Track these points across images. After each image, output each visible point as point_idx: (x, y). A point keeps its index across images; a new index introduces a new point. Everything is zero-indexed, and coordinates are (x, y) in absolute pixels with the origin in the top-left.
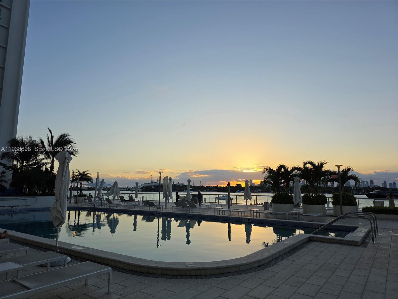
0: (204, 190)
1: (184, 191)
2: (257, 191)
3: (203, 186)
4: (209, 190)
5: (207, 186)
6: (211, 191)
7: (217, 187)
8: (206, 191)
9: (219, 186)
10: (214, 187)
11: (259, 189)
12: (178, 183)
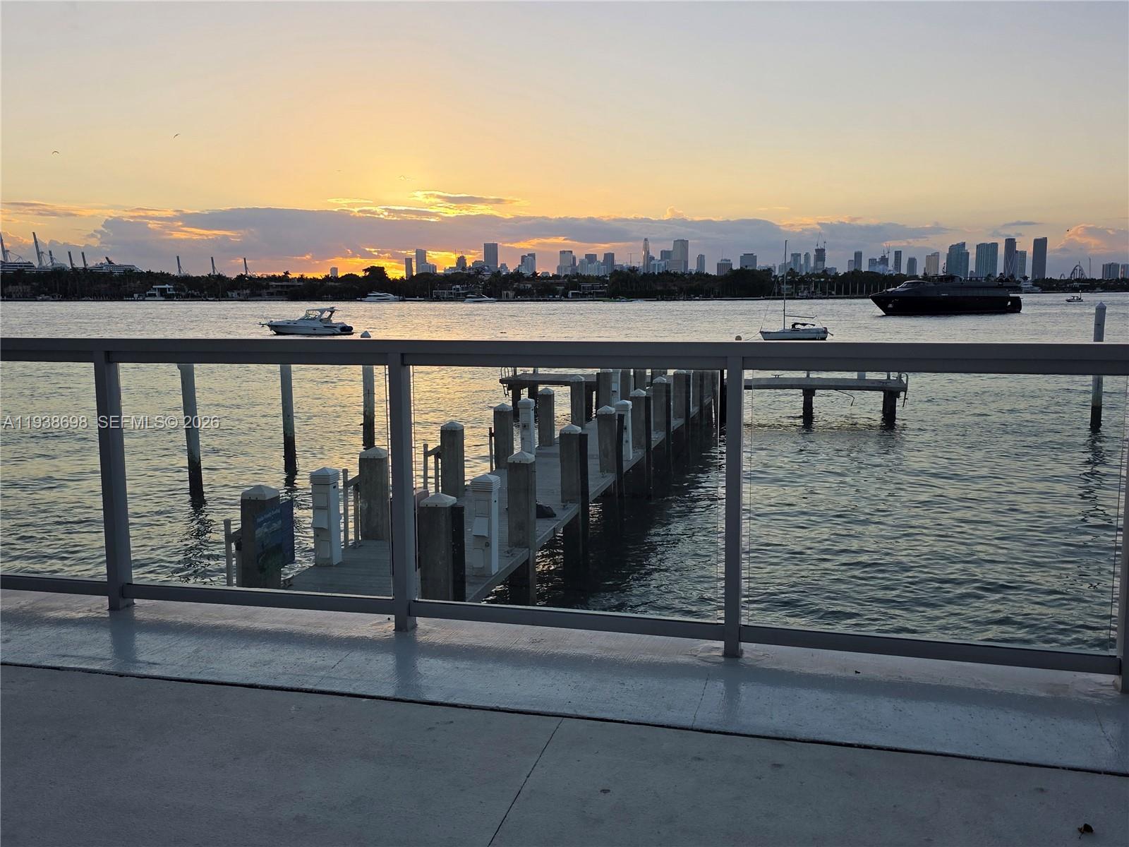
0: (229, 294)
1: (136, 295)
2: (451, 293)
3: (220, 277)
4: (248, 291)
5: (241, 277)
6: (260, 295)
7: (285, 278)
8: (235, 294)
9: (294, 275)
10: (274, 278)
11: (458, 286)
12: (105, 261)
